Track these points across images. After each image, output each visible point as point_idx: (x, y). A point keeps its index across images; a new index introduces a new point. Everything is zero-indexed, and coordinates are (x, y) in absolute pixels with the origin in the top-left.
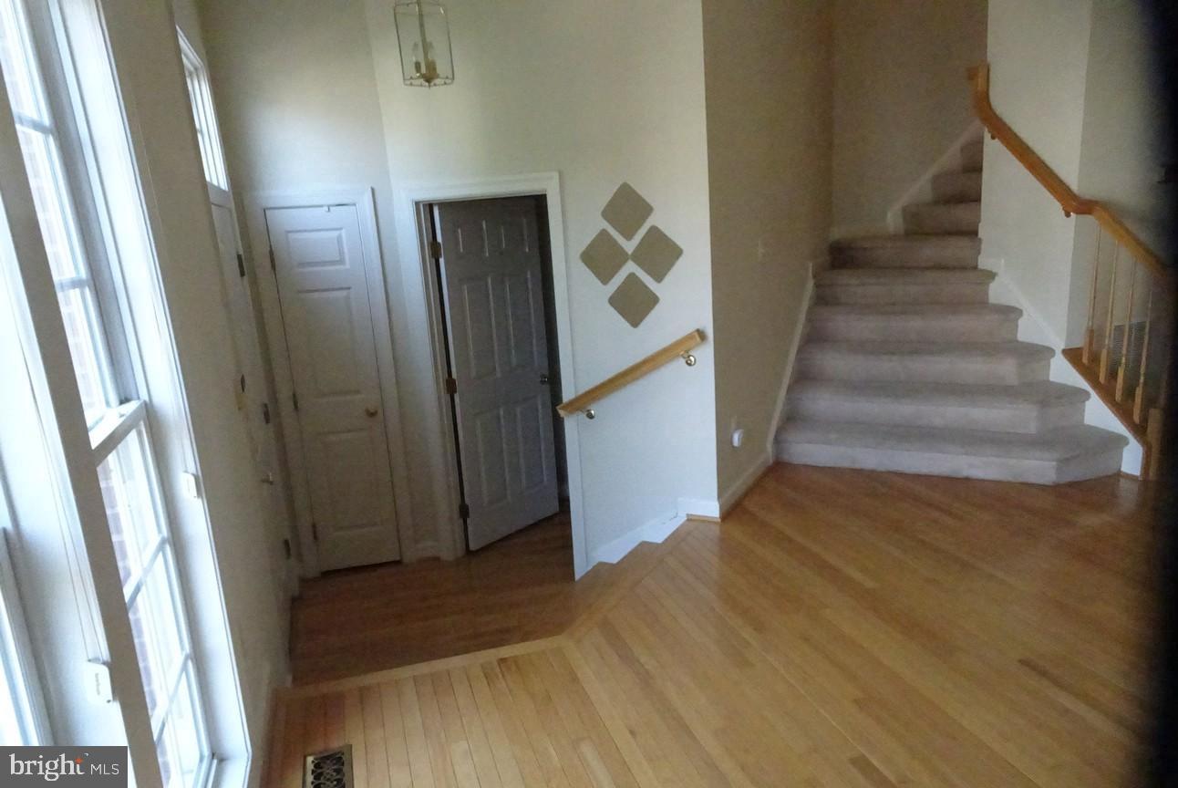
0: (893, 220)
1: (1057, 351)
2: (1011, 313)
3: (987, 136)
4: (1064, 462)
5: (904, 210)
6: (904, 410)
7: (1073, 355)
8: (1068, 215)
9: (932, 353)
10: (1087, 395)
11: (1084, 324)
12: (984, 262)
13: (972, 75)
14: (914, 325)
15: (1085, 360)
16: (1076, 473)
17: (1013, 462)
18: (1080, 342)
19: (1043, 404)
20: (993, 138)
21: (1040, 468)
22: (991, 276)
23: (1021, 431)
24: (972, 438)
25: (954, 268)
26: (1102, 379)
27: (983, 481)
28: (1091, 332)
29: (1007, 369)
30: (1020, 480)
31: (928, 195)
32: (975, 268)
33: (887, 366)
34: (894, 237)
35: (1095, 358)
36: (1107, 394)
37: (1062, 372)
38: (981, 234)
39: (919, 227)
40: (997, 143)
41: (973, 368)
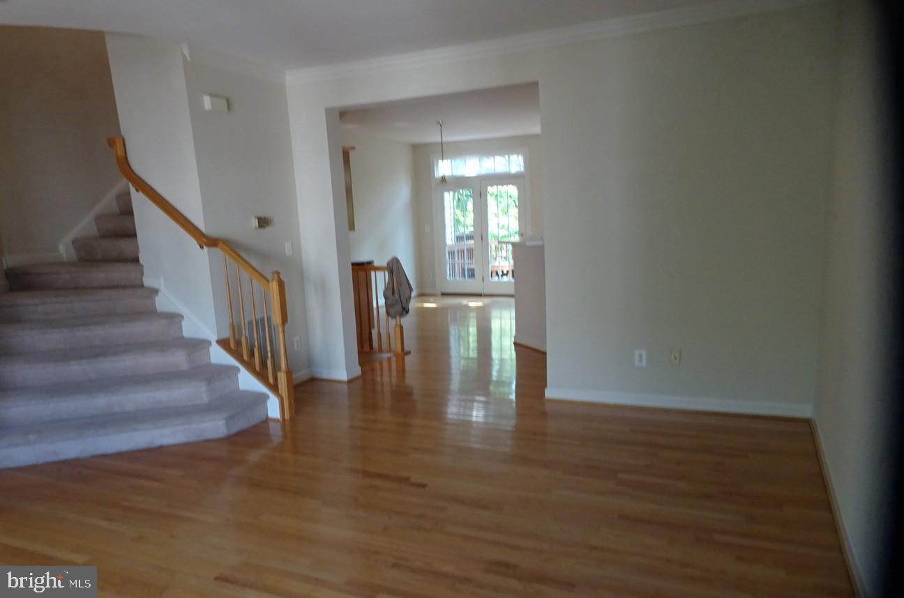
0: (65, 250)
1: (212, 342)
2: (175, 318)
3: (133, 190)
4: (230, 419)
5: (74, 242)
6: (99, 403)
7: (223, 343)
8: (202, 247)
9: (115, 354)
10: (238, 370)
11: (227, 322)
12: (148, 281)
13: (111, 142)
14: (99, 333)
15: (232, 346)
16: (241, 424)
17: (194, 426)
18: (227, 334)
19: (209, 381)
20: (137, 190)
21: (214, 427)
22: (155, 291)
23: (198, 402)
24: (159, 415)
25: (124, 287)
26: (245, 358)
27: (174, 446)
28: (233, 327)
29: (179, 359)
30: (202, 438)
31: (94, 231)
32: (142, 286)
33: (76, 369)
34: (70, 264)
35: (238, 343)
36: (250, 366)
37: (219, 356)
38: (141, 261)
39: (88, 255)
40: (141, 194)
41: (152, 361)
